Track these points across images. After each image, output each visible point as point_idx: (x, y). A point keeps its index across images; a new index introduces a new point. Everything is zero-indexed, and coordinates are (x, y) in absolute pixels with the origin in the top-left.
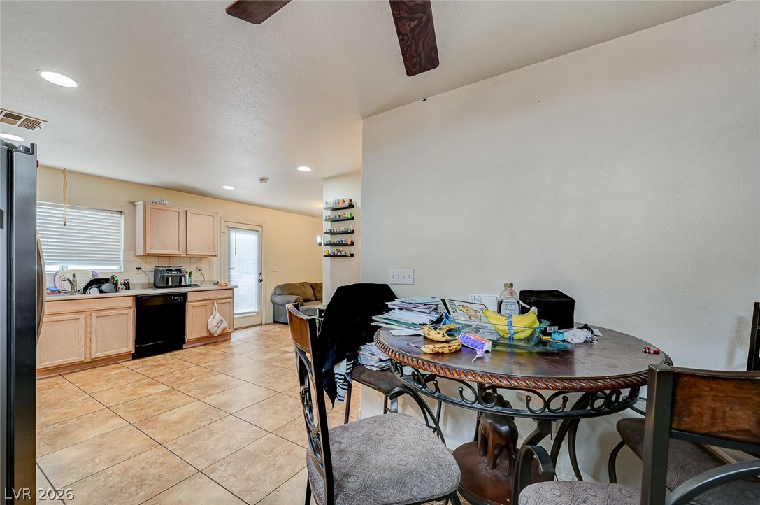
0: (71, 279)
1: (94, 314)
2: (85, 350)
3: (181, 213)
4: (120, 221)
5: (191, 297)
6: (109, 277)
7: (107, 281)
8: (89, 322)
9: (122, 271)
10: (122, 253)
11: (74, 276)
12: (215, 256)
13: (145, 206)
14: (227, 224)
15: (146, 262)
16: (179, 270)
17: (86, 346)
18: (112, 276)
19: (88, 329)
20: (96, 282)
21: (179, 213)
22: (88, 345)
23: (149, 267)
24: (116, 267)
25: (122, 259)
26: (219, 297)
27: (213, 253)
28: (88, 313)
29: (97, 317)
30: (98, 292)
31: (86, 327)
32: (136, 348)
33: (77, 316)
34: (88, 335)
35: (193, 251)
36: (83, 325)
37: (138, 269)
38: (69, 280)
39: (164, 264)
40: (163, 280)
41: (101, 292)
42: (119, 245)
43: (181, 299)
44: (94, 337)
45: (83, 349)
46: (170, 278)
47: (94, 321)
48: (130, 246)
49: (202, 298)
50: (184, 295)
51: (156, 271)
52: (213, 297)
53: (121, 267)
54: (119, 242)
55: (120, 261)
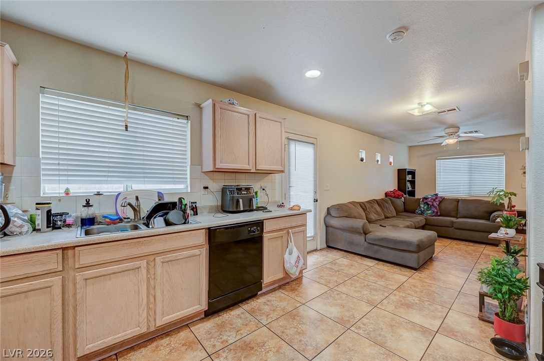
0: (134, 202)
1: (159, 259)
2: (148, 314)
3: (250, 116)
4: (186, 127)
5: (267, 227)
6: (176, 200)
7: (173, 206)
8: (152, 271)
9: (189, 191)
10: (188, 168)
11: (137, 198)
12: (282, 171)
13: (214, 106)
14: (288, 135)
15: (213, 180)
16: (248, 189)
17: (149, 308)
18: (180, 199)
19: (152, 282)
20: (162, 208)
21: (248, 116)
22: (151, 308)
23: (216, 186)
24: (181, 186)
25: (188, 176)
26: (294, 224)
27: (280, 168)
28: (151, 258)
29: (163, 262)
30: (164, 225)
31: (148, 279)
32: (209, 303)
33: (136, 263)
34: (152, 292)
35: (262, 166)
36: (145, 277)
37: (206, 188)
38: (130, 204)
39: (232, 182)
40: (233, 203)
41: (168, 223)
42: (186, 159)
43: (258, 231)
44: (159, 294)
45: (145, 314)
46: (241, 201)
47: (159, 270)
48: (197, 159)
49: (278, 227)
50: (260, 224)
51: (224, 190)
52: (288, 225)
53: (187, 186)
54: (185, 155)
55: (186, 178)
